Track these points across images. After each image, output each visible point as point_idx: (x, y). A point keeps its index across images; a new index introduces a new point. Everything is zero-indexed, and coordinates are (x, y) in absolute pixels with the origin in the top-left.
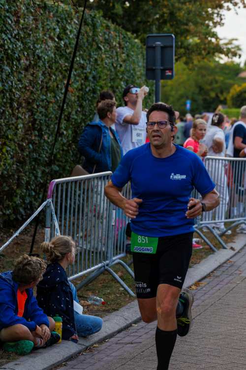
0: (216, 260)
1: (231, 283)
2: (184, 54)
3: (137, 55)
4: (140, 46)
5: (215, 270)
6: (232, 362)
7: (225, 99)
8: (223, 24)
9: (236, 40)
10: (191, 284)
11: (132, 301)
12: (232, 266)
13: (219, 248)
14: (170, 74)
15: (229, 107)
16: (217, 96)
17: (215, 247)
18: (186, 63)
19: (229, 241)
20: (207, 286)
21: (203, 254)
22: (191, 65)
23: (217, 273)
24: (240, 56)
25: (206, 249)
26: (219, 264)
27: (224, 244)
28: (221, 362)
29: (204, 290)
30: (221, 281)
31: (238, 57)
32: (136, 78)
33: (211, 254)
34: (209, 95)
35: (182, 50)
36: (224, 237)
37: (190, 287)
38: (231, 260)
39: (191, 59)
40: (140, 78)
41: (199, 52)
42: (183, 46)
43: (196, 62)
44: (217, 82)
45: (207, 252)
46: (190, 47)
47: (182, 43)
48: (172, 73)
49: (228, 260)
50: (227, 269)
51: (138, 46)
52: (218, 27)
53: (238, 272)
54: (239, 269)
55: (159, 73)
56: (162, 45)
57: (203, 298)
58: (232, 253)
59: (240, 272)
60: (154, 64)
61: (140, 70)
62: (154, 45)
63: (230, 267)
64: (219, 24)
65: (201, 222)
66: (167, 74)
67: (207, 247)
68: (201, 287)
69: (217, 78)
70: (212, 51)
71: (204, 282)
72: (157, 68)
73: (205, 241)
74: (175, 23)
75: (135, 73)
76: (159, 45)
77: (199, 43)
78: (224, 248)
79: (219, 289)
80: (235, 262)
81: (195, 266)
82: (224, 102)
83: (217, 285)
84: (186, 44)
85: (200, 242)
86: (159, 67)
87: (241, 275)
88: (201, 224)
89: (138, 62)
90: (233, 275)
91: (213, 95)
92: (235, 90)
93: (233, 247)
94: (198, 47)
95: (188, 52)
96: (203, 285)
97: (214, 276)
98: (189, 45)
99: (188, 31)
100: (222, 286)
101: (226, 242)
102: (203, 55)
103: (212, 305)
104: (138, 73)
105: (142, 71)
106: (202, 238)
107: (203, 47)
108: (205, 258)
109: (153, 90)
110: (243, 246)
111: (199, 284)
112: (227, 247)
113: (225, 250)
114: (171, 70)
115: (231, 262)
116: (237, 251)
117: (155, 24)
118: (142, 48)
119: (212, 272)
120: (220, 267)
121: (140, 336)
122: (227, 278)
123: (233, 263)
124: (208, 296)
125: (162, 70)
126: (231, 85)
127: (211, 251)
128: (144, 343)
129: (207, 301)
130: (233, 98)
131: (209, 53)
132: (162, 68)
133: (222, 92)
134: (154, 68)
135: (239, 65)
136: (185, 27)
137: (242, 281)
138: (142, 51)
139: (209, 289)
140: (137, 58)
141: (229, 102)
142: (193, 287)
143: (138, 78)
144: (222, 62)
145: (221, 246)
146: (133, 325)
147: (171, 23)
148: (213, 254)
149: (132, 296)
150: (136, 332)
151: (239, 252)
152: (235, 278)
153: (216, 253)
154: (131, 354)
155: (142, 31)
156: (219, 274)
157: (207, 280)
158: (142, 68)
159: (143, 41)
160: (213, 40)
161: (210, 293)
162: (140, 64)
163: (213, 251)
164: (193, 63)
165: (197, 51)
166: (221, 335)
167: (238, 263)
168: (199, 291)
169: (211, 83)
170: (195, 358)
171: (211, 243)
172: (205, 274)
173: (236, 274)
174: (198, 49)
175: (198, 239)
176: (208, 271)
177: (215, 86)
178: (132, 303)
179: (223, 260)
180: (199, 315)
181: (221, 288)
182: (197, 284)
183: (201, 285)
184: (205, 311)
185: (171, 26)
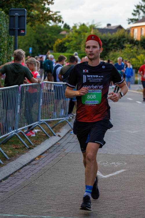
0: (50, 143)
1: (59, 156)
2: (30, 20)
3: (3, 20)
4: (4, 15)
5: (49, 148)
6: (62, 204)
7: (52, 47)
8: (53, 3)
9: (59, 12)
10: (36, 157)
11: (2, 167)
12: (59, 146)
13: (51, 136)
14: (23, 32)
15: (54, 52)
16: (47, 45)
17: (49, 135)
18: (31, 26)
19: (57, 131)
20: (45, 158)
21: (42, 139)
22: (34, 27)
23: (51, 150)
24: (63, 22)
25: (44, 136)
26: (52, 145)
27: (54, 133)
28: (56, 204)
29: (44, 161)
30: (53, 155)
31: (61, 22)
32: (2, 34)
33: (47, 139)
34: (43, 44)
35: (29, 18)
36: (54, 129)
37: (35, 159)
38: (58, 143)
39: (34, 23)
40: (5, 34)
41: (39, 19)
42: (29, 16)
43: (37, 25)
44: (47, 37)
45: (45, 138)
46: (34, 16)
47: (29, 14)
48: (25, 32)
49: (57, 142)
50: (56, 148)
51: (3, 15)
52: (50, 5)
53: (62, 150)
54: (64, 148)
55: (17, 32)
56: (19, 15)
57: (43, 165)
58: (59, 138)
59: (64, 150)
60: (14, 27)
61: (5, 29)
62: (14, 15)
63: (58, 147)
64: (51, 3)
65: (41, 120)
66: (21, 32)
67: (44, 135)
68: (41, 159)
69: (48, 34)
70: (46, 19)
71: (43, 156)
72: (15, 29)
73: (43, 131)
74: (25, 2)
75: (2, 31)
76: (17, 15)
77: (39, 14)
78: (54, 135)
79: (53, 160)
80: (61, 144)
81: (38, 146)
82: (51, 49)
83: (51, 157)
84: (31, 15)
85: (40, 132)
86: (17, 28)
87: (65, 152)
88: (41, 121)
89: (3, 25)
90: (60, 152)
91: (45, 44)
92: (58, 42)
93: (60, 135)
94: (38, 17)
95: (32, 19)
96: (43, 157)
97: (49, 152)
98: (33, 15)
99: (32, 7)
100: (54, 158)
101: (56, 132)
102: (41, 21)
103: (49, 169)
104: (4, 31)
105: (6, 30)
106: (42, 129)
107: (41, 16)
108: (43, 141)
109: (12, 42)
110: (65, 134)
111: (40, 157)
112: (56, 135)
113: (55, 137)
114: (24, 30)
115: (59, 144)
116: (61, 137)
117: (13, 2)
118: (5, 16)
119: (48, 150)
120: (52, 146)
121: (7, 188)
122: (56, 153)
123: (60, 144)
124: (46, 164)
125: (18, 30)
126: (56, 39)
127: (47, 137)
128: (9, 192)
129: (45, 167)
130: (57, 47)
131: (45, 20)
132: (19, 29)
133: (50, 43)
134: (14, 29)
135: (60, 27)
136: (31, 4)
137: (65, 155)
138: (6, 18)
139: (46, 160)
140: (3, 22)
141: (55, 49)
142: (37, 159)
143: (4, 34)
144: (50, 25)
145: (53, 134)
146: (2, 181)
147: (23, 2)
148: (48, 139)
149: (2, 164)
150: (4, 185)
151: (63, 138)
152: (61, 153)
153: (49, 138)
154: (2, 198)
155: (5, 6)
156: (52, 151)
157: (45, 154)
158: (6, 28)
159: (7, 12)
160: (47, 12)
161: (47, 162)
162: (5, 26)
163: (48, 137)
164: (35, 26)
165: (38, 18)
166: (55, 187)
167: (63, 145)
168: (41, 161)
169: (44, 37)
170: (40, 201)
171: (47, 132)
172: (44, 151)
173: (61, 151)
174: (39, 18)
175: (39, 130)
176: (46, 149)
177: (46, 39)
178: (2, 168)
179: (54, 143)
180: (41, 175)
181: (54, 159)
182: (39, 156)
183: (41, 157)
184: (45, 173)
185: (23, 3)
